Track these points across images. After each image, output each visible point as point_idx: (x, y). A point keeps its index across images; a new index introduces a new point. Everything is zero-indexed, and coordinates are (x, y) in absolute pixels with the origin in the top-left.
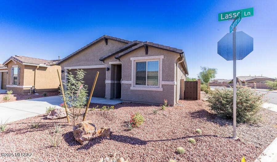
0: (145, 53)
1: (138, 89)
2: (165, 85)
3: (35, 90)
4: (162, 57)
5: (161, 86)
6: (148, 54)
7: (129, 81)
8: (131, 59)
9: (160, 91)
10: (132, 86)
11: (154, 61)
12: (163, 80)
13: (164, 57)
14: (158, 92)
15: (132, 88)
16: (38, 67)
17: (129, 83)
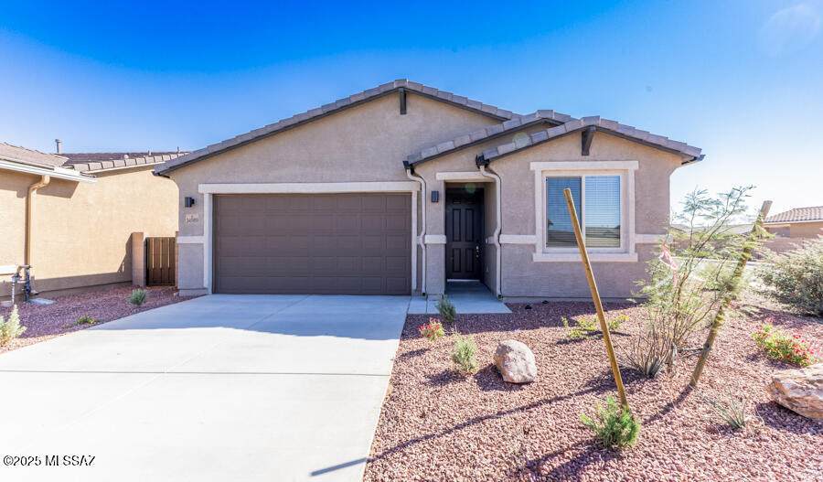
0: (579, 151)
1: (560, 259)
2: (644, 244)
3: (32, 284)
4: (633, 166)
5: (632, 248)
6: (588, 155)
7: (528, 236)
8: (534, 166)
9: (629, 263)
10: (539, 250)
11: (606, 177)
12: (637, 232)
13: (640, 167)
14: (623, 264)
15: (538, 257)
16: (47, 180)
17: (530, 242)
